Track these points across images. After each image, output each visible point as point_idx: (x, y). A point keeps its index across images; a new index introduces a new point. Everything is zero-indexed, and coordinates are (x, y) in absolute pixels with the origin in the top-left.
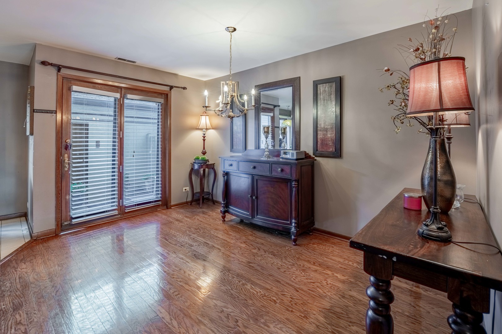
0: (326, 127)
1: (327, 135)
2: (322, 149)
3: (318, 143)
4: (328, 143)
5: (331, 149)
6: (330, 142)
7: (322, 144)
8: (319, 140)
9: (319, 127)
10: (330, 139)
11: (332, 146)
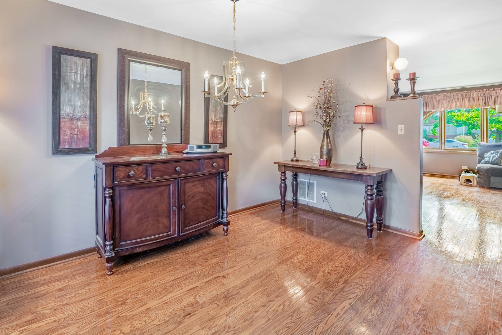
0: (216, 120)
1: (217, 127)
2: (213, 141)
3: (209, 136)
4: (217, 136)
5: (220, 141)
6: (219, 135)
7: (213, 136)
8: (210, 133)
9: (210, 120)
10: (219, 132)
11: (221, 138)
